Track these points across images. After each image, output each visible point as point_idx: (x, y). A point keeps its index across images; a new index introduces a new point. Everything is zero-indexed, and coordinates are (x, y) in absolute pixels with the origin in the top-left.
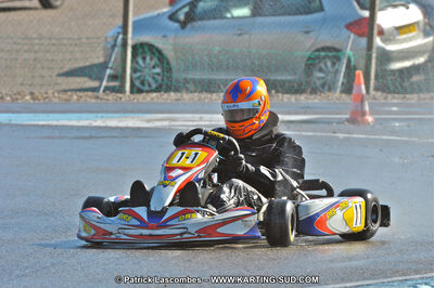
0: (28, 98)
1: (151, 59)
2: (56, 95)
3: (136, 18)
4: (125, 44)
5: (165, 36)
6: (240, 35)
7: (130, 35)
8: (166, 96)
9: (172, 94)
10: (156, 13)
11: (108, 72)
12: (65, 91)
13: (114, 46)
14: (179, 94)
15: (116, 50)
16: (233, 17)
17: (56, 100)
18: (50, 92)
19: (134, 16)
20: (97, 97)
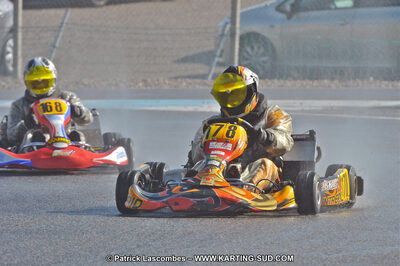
0: (141, 84)
1: (259, 48)
2: (167, 82)
3: (245, 10)
4: (233, 34)
5: (272, 26)
6: (342, 25)
7: (238, 25)
8: (270, 82)
9: (276, 81)
10: (263, 5)
11: (217, 60)
12: (176, 78)
13: (222, 35)
14: (282, 81)
15: (224, 39)
16: (336, 8)
17: (166, 87)
18: (161, 79)
19: (242, 7)
20: (205, 84)
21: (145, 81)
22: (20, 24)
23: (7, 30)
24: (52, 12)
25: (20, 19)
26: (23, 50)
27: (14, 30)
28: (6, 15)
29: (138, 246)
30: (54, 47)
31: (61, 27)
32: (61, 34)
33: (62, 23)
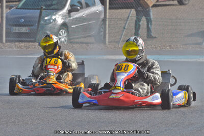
21: (170, 46)
22: (107, 17)
23: (101, 20)
24: (124, 11)
25: (107, 14)
26: (109, 30)
27: (104, 20)
28: (100, 12)
29: (166, 130)
30: (124, 28)
31: (128, 18)
32: (128, 22)
33: (129, 16)
